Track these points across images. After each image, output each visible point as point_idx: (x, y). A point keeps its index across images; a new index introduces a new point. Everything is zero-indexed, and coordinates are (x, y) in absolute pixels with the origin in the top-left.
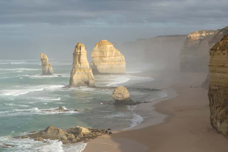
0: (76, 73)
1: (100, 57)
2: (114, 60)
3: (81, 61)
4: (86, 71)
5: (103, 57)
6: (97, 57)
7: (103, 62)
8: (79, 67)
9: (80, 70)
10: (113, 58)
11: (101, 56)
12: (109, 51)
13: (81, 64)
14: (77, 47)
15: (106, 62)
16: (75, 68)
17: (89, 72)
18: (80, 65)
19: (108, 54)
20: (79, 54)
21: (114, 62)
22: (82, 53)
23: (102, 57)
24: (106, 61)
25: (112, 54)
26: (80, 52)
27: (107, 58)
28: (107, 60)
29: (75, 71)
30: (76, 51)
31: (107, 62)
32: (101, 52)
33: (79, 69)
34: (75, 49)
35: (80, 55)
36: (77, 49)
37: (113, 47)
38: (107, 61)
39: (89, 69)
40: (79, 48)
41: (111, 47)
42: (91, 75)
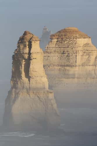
0: (19, 98)
1: (61, 66)
2: (93, 72)
3: (32, 73)
4: (42, 96)
5: (67, 66)
6: (54, 65)
7: (68, 78)
8: (27, 85)
9: (28, 93)
10: (89, 68)
11: (63, 64)
12: (81, 53)
13: (31, 80)
14: (22, 40)
15: (74, 78)
16: (16, 88)
17: (48, 97)
18: (29, 81)
19: (80, 59)
20: (26, 56)
21: (94, 78)
22: (33, 56)
23: (64, 66)
24: (74, 75)
25: (89, 60)
26: (30, 54)
27: (77, 67)
28: (76, 73)
29: (17, 94)
30: (20, 49)
31: (78, 78)
32: (63, 53)
33: (25, 90)
34: (19, 47)
35: (29, 59)
36: (22, 46)
37: (92, 45)
38: (76, 76)
39: (48, 92)
40: (27, 43)
41: (87, 45)
42: (52, 105)
